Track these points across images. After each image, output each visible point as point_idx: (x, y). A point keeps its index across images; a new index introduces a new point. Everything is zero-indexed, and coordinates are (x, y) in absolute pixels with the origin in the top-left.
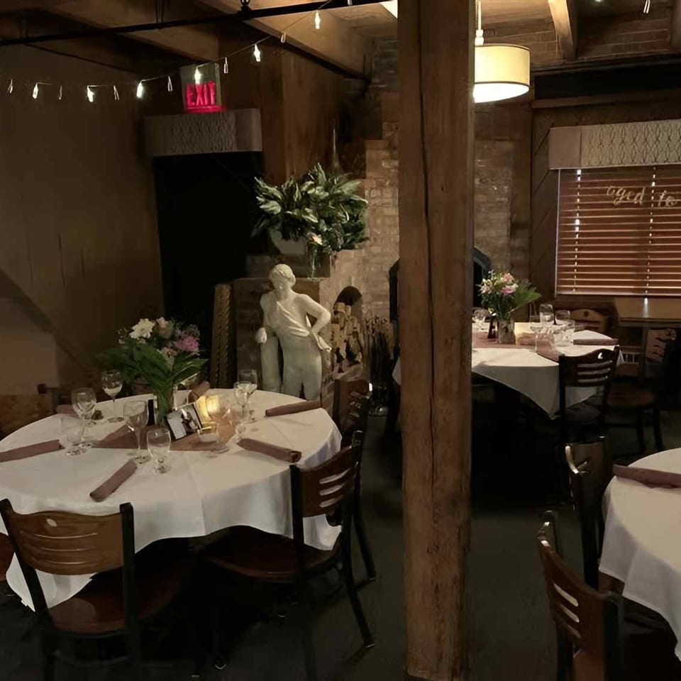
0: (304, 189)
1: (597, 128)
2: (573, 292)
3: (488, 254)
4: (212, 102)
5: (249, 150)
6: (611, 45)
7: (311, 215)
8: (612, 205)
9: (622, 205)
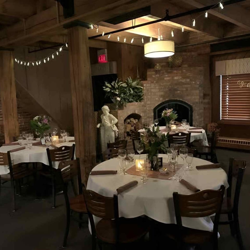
0: (119, 84)
1: (231, 61)
2: (227, 119)
3: (192, 105)
4: (105, 60)
5: (112, 73)
6: (235, 32)
7: (117, 92)
8: (239, 88)
9: (242, 88)
